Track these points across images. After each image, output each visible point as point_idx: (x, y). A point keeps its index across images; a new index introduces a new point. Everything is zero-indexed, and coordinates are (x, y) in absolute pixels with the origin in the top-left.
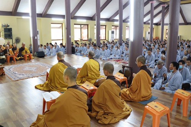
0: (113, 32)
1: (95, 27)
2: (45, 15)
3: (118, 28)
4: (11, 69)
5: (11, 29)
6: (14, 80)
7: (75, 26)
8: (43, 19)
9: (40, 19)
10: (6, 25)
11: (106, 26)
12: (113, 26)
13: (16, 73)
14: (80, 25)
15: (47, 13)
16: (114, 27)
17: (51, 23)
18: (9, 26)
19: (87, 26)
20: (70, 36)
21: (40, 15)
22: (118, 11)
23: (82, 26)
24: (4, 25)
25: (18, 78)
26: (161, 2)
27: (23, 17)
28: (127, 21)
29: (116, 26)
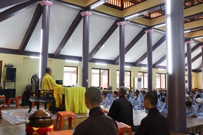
0: (139, 80)
1: (118, 73)
2: (57, 56)
3: (146, 75)
4: (10, 113)
5: (15, 69)
6: (14, 124)
7: (93, 71)
8: (54, 60)
9: (51, 60)
10: (10, 64)
11: (130, 72)
12: (139, 72)
13: (17, 117)
14: (99, 70)
15: (60, 54)
16: (142, 73)
17: (65, 66)
18: (13, 66)
19: (107, 71)
20: (87, 80)
21: (52, 56)
22: (146, 53)
23: (102, 71)
24: (8, 64)
25: (19, 122)
26: (199, 43)
27: (32, 57)
28: (157, 66)
29: (144, 73)
